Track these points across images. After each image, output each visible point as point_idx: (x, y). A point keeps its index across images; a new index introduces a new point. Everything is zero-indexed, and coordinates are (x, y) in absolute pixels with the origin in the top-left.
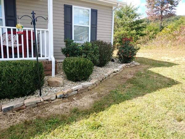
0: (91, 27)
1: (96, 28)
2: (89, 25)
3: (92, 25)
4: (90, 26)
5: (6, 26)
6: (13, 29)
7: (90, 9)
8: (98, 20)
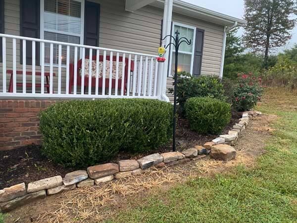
0: (195, 55)
1: (201, 56)
2: (191, 51)
3: (196, 51)
4: (193, 54)
5: (84, 44)
6: (93, 50)
7: (195, 29)
8: (205, 45)
